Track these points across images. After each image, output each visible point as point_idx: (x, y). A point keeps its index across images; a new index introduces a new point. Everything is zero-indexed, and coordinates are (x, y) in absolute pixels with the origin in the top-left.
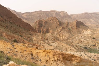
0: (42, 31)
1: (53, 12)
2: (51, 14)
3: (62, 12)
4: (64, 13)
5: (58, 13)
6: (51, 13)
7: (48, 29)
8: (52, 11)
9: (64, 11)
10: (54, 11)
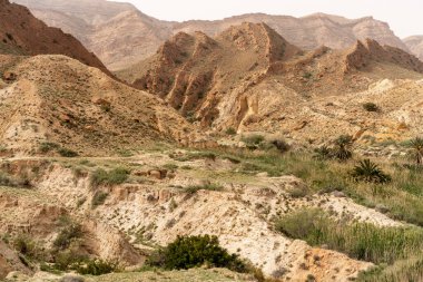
0: (179, 82)
1: (319, 22)
2: (306, 30)
3: (361, 20)
4: (370, 27)
5: (341, 26)
6: (310, 24)
7: (211, 74)
8: (313, 18)
9: (371, 18)
10: (325, 18)
